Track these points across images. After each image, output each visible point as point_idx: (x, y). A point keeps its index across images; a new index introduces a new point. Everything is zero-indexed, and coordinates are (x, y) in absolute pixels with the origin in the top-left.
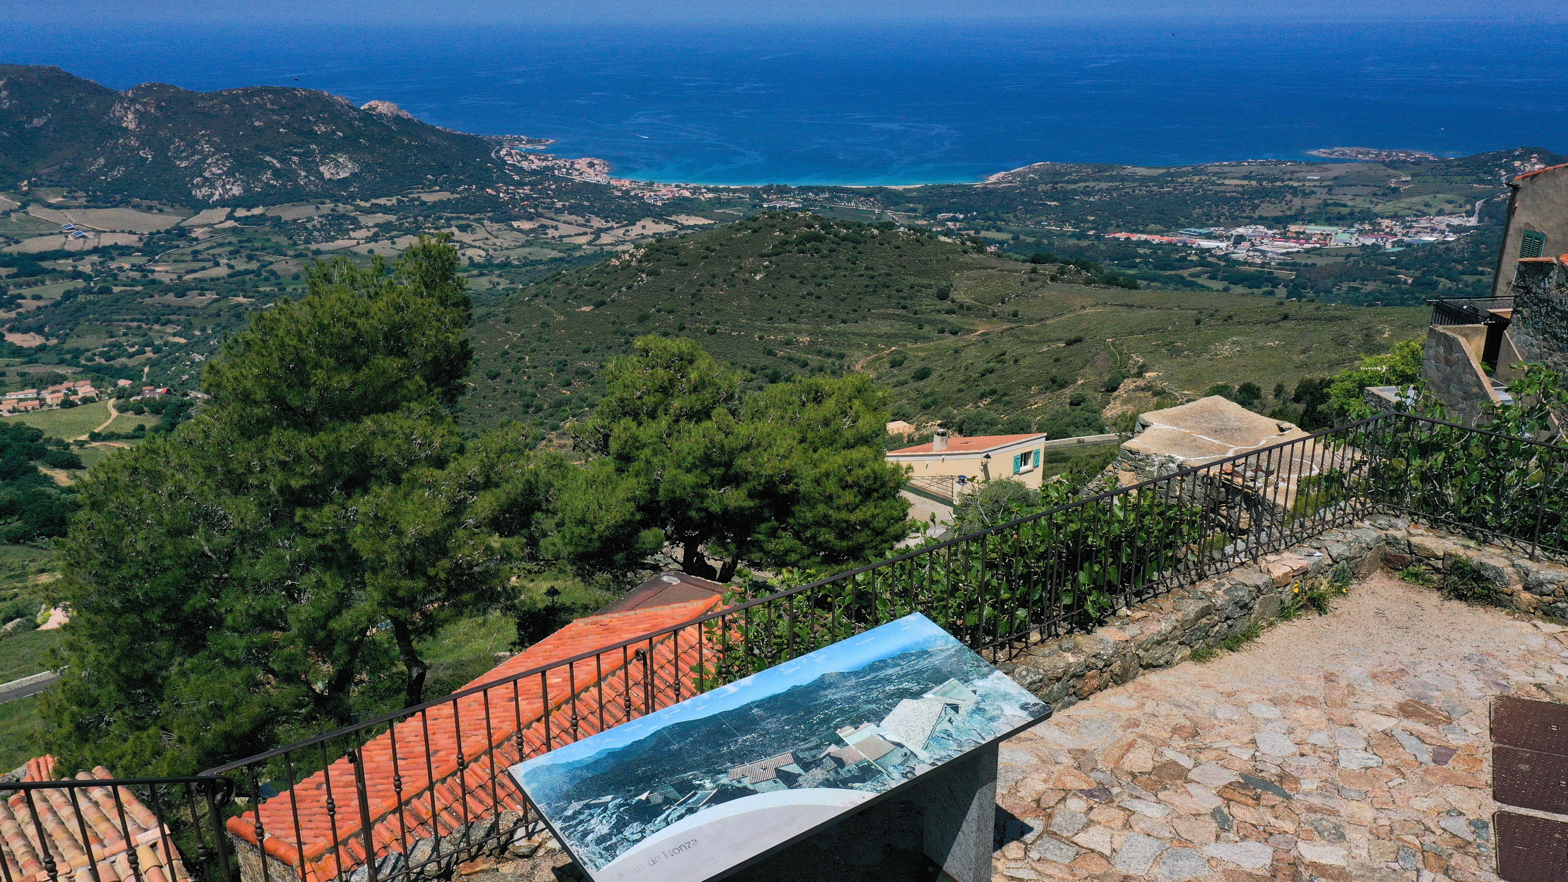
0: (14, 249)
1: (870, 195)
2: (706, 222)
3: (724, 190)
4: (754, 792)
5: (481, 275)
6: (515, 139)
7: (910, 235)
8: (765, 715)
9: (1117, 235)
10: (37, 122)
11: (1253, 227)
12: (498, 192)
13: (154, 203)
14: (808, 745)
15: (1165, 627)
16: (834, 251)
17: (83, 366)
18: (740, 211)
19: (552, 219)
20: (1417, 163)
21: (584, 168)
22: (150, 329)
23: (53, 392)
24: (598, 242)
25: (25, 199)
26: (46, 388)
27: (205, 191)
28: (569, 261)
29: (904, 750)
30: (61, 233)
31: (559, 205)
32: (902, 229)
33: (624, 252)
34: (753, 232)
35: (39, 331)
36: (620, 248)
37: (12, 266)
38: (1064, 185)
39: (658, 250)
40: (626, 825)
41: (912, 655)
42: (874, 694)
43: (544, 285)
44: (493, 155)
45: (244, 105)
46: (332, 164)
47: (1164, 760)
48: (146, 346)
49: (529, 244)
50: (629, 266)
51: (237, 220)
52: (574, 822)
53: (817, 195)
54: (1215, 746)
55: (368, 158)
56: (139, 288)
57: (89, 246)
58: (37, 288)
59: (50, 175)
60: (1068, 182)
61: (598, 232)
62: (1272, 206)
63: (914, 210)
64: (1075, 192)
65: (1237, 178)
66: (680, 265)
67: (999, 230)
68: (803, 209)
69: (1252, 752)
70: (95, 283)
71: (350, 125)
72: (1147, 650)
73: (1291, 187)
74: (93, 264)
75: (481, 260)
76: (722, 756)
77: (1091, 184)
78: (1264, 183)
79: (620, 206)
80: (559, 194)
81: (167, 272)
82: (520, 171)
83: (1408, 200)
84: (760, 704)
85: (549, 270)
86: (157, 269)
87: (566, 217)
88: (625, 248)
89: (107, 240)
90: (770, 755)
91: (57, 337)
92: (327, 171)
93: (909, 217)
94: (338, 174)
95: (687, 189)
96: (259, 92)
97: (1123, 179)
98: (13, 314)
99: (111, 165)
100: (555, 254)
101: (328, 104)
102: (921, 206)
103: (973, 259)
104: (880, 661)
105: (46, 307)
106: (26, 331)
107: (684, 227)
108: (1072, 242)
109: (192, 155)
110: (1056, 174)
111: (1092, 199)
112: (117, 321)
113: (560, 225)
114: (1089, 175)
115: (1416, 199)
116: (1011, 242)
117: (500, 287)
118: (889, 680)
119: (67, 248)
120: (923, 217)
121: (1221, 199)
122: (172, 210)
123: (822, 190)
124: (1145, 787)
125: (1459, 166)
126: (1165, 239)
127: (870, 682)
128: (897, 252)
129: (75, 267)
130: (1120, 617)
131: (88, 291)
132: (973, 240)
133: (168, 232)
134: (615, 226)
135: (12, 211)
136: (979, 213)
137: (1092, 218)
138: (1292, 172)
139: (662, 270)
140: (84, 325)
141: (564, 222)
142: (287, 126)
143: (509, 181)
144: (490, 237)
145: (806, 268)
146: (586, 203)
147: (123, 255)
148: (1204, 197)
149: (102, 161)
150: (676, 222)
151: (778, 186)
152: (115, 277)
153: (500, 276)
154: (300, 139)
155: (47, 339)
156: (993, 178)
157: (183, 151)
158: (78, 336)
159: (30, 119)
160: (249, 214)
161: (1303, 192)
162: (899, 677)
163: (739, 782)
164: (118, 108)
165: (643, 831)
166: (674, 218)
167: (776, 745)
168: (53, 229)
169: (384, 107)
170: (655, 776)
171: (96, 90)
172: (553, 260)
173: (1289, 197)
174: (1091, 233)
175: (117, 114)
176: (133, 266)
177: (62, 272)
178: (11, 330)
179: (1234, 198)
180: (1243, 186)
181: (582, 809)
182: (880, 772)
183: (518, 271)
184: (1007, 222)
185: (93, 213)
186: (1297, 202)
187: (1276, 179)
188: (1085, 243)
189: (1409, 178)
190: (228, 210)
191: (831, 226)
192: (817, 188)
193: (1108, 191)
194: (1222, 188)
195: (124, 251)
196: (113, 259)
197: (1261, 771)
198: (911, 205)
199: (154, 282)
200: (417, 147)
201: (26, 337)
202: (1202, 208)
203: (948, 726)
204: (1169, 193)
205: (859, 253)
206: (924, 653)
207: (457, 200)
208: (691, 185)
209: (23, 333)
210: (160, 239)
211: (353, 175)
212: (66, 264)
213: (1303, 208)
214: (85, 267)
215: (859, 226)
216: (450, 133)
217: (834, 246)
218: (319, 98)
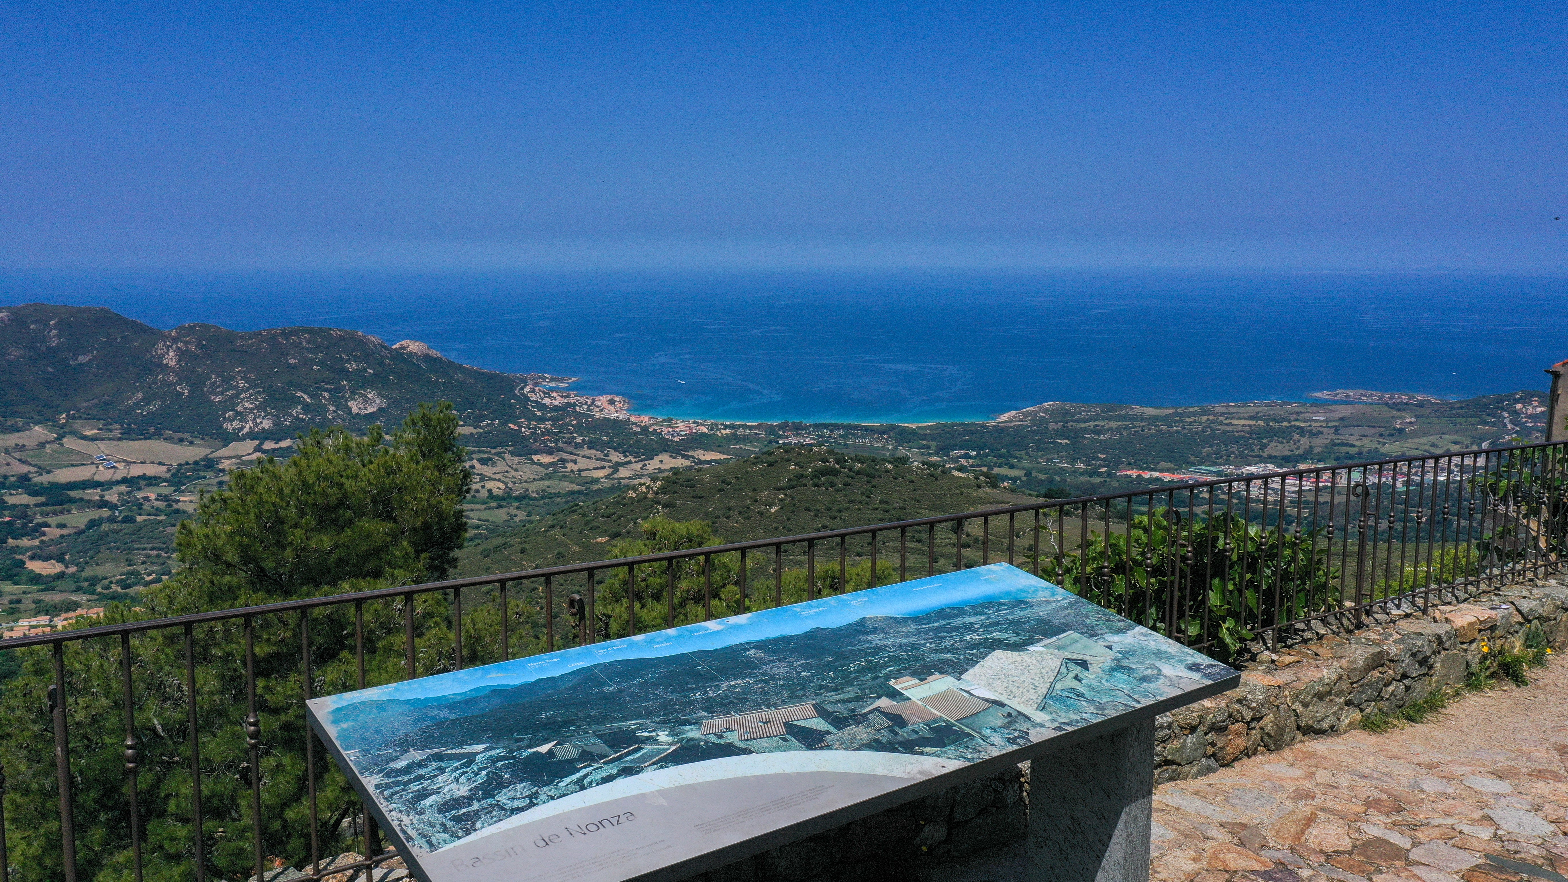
0: (45, 479)
1: (884, 433)
2: (723, 457)
3: (740, 426)
4: (747, 751)
5: (500, 507)
6: (539, 377)
7: (923, 470)
8: (767, 658)
9: (1129, 473)
10: (83, 359)
11: (1262, 465)
12: (520, 427)
13: (186, 435)
14: (841, 697)
15: (1327, 673)
16: (849, 485)
17: (100, 594)
18: (755, 447)
19: (572, 453)
20: (1421, 405)
21: (606, 405)
22: (169, 558)
23: (65, 619)
24: (615, 476)
25: (62, 431)
26: (58, 615)
27: (236, 424)
28: (587, 494)
29: (1006, 710)
30: (93, 463)
31: (579, 440)
32: (916, 464)
33: (641, 485)
34: (769, 466)
35: (60, 559)
36: (637, 481)
37: (41, 495)
38: (1075, 424)
39: (674, 483)
40: (502, 785)
41: (1002, 604)
42: (949, 643)
43: (561, 517)
44: (517, 392)
45: (281, 343)
46: (360, 400)
47: (1365, 837)
48: (164, 574)
49: (548, 477)
50: (645, 498)
51: (265, 452)
52: (406, 778)
53: (832, 431)
54: (1435, 822)
55: (396, 394)
56: (162, 518)
57: (118, 476)
58: (63, 517)
59: (87, 408)
60: (1078, 421)
61: (616, 466)
62: (1280, 446)
63: (928, 447)
64: (1085, 430)
65: (1245, 418)
66: (696, 497)
67: (1012, 467)
68: (820, 444)
69: (1492, 830)
70: (120, 512)
71: (381, 364)
72: (1306, 705)
73: (1299, 427)
74: (120, 494)
75: (500, 492)
76: (692, 703)
77: (1101, 423)
78: (1271, 423)
79: (638, 441)
80: (579, 429)
81: (191, 502)
82: (542, 407)
83: (1415, 440)
84: (760, 645)
85: (566, 502)
86: (182, 499)
87: (586, 451)
88: (642, 481)
89: (136, 471)
90: (775, 705)
91: (77, 565)
92: (355, 407)
93: (923, 454)
94: (366, 409)
95: (705, 426)
96: (296, 332)
97: (1132, 419)
98: (36, 542)
99: (147, 400)
100: (574, 487)
101: (361, 344)
102: (934, 444)
103: (987, 493)
104: (953, 608)
105: (70, 535)
106: (47, 559)
107: (700, 462)
108: (1084, 479)
109: (227, 390)
110: (1066, 413)
111: (1102, 438)
112: (138, 549)
113: (579, 459)
114: (1098, 414)
115: (1424, 440)
116: (1024, 479)
117: (517, 519)
118: (970, 628)
119: (96, 478)
120: (937, 454)
121: (1230, 439)
122: (202, 442)
123: (837, 427)
124: (1350, 868)
125: (1461, 408)
126: (1176, 477)
127: (939, 629)
128: (912, 486)
129: (102, 496)
130: (1262, 662)
131: (111, 520)
132: (986, 475)
133: (196, 463)
134: (633, 460)
135: (47, 442)
136: (991, 450)
137: (1102, 456)
138: (1298, 413)
139: (678, 502)
140: (105, 552)
141: (584, 456)
142: (321, 363)
143: (531, 417)
144: (510, 470)
145: (821, 501)
146: (605, 438)
147: (149, 485)
148: (1213, 436)
149: (140, 395)
150: (693, 457)
151: (793, 423)
152: (140, 507)
153: (518, 508)
154: (332, 376)
155: (67, 567)
156: (1004, 417)
157: (218, 387)
158: (97, 564)
159: (76, 355)
160: (277, 446)
161: (1310, 432)
162: (986, 627)
163: (720, 737)
164: (161, 346)
165: (535, 795)
166: (691, 453)
167: (786, 694)
168: (86, 460)
169: (414, 347)
170: (568, 723)
171: (141, 330)
172: (572, 493)
173: (1296, 437)
174: (1103, 470)
175: (159, 352)
176: (159, 496)
177: (89, 501)
178: (32, 558)
179: (1243, 437)
180: (1250, 426)
181: (428, 759)
182: (969, 735)
183: (537, 503)
184: (1019, 459)
185: (126, 444)
186: (1305, 442)
187: (1283, 420)
188: (1097, 480)
189: (1413, 420)
190: (257, 442)
191: (846, 461)
192: (832, 425)
193: (1118, 430)
194: (1230, 428)
195: (152, 481)
196: (140, 489)
197: (1516, 852)
198: (924, 442)
199: (177, 511)
200: (444, 383)
201: (46, 564)
202: (1211, 446)
203: (1075, 684)
204: (1178, 432)
205: (874, 486)
206: (1019, 603)
207: (481, 434)
208: (708, 422)
209: (44, 561)
210: (188, 470)
211: (381, 410)
212: (94, 494)
213: (1311, 447)
214: (112, 496)
215: (873, 461)
216: (476, 371)
217: (849, 480)
218: (353, 338)
